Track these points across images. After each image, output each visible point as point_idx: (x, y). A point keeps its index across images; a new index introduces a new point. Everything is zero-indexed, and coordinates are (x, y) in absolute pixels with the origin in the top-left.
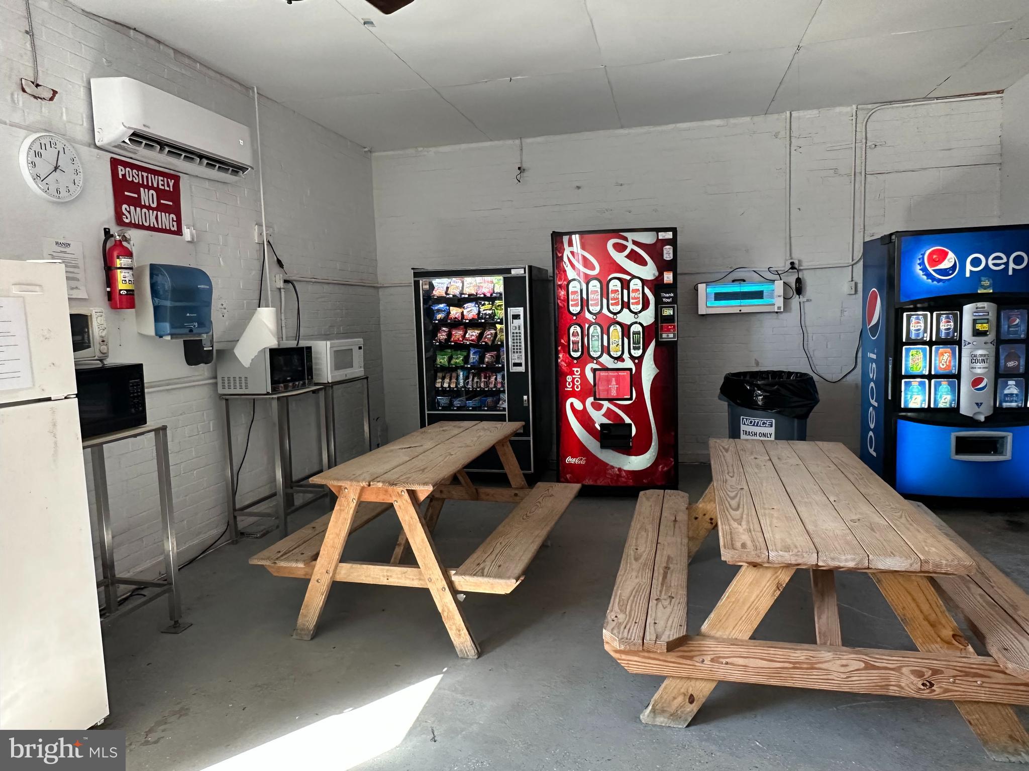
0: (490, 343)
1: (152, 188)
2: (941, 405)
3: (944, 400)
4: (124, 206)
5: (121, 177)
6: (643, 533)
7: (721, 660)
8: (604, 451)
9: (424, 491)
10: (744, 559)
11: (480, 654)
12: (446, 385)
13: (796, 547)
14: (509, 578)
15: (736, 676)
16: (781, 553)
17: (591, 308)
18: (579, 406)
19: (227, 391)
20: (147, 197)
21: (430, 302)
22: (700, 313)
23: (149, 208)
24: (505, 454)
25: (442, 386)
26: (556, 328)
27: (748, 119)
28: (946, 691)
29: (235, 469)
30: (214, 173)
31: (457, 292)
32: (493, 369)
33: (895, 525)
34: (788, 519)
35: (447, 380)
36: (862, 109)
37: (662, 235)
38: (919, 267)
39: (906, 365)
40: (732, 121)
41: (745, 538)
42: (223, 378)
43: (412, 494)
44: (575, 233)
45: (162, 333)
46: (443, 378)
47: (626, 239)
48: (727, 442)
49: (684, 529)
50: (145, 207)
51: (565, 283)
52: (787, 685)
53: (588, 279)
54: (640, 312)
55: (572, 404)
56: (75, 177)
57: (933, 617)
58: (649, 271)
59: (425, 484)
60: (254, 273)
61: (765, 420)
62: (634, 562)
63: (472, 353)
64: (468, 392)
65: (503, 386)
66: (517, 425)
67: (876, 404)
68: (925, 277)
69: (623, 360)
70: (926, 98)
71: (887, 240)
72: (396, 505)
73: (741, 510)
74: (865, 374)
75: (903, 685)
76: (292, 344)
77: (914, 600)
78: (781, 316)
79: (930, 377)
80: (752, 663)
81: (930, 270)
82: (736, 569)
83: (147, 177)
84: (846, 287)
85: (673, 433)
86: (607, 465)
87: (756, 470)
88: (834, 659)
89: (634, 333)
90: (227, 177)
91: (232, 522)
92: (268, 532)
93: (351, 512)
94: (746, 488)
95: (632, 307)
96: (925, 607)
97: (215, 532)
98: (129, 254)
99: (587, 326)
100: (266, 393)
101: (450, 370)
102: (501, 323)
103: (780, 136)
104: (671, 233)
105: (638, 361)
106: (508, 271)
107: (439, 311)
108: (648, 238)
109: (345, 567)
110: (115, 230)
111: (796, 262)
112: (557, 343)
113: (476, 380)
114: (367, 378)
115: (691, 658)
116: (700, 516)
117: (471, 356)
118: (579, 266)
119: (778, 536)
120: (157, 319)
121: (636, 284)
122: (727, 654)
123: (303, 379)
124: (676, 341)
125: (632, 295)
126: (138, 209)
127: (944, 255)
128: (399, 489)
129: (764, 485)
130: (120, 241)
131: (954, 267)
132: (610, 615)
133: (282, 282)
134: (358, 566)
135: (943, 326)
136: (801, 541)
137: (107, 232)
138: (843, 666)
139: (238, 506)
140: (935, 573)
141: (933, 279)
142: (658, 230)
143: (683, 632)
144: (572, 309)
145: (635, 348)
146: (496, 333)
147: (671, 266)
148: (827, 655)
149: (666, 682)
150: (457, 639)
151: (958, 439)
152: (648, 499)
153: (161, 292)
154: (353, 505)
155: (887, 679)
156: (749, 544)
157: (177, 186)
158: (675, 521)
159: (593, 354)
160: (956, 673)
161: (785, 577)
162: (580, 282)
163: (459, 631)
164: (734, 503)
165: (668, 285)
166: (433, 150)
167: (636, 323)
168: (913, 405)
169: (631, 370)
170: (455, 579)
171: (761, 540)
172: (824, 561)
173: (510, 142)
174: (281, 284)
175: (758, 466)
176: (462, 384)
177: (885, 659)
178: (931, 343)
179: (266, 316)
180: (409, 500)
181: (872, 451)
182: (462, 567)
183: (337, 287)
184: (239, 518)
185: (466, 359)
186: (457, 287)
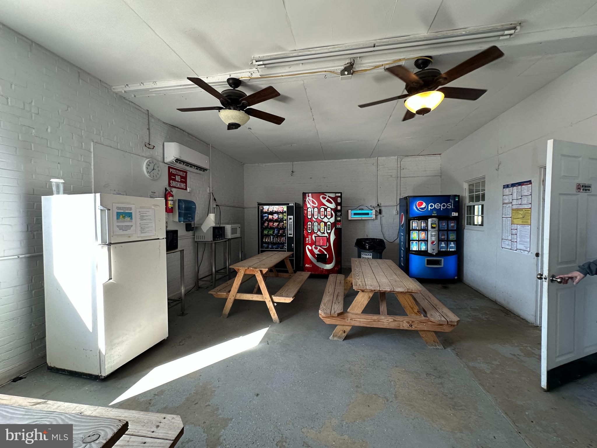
0: (281, 227)
1: (179, 175)
2: (422, 250)
3: (423, 248)
4: (171, 181)
5: (171, 172)
6: (331, 286)
7: (353, 319)
8: (318, 263)
9: (265, 271)
10: (359, 289)
11: (280, 322)
12: (267, 240)
13: (374, 285)
14: (290, 297)
15: (357, 324)
16: (370, 287)
17: (315, 217)
18: (310, 248)
19: (198, 240)
20: (178, 178)
21: (262, 213)
22: (349, 219)
23: (178, 181)
24: (287, 262)
25: (265, 241)
26: (303, 223)
27: (364, 159)
28: (416, 327)
29: (199, 266)
30: (198, 171)
31: (271, 210)
32: (282, 236)
33: (402, 281)
34: (373, 279)
35: (267, 239)
36: (399, 158)
37: (337, 195)
38: (415, 207)
39: (412, 237)
40: (360, 159)
41: (360, 283)
42: (197, 236)
43: (261, 271)
44: (310, 193)
45: (180, 221)
46: (266, 238)
47: (326, 195)
48: (357, 259)
49: (343, 285)
50: (177, 181)
51: (307, 208)
52: (372, 326)
53: (314, 208)
54: (330, 218)
55: (308, 247)
56: (158, 172)
57: (412, 306)
58: (333, 206)
59: (266, 268)
60: (207, 202)
61: (369, 254)
62: (328, 293)
63: (275, 230)
64: (274, 243)
65: (285, 241)
66: (290, 253)
67: (403, 249)
68: (417, 210)
69: (325, 234)
70: (418, 155)
71: (406, 198)
72: (256, 275)
73: (359, 276)
74: (400, 240)
75: (404, 326)
76: (218, 226)
77: (407, 301)
78: (375, 221)
79: (419, 241)
80: (361, 320)
81: (418, 208)
82: (357, 292)
83: (178, 172)
84: (395, 212)
85: (340, 257)
86: (319, 267)
87: (365, 267)
88: (385, 318)
89: (328, 225)
90: (201, 172)
91: (197, 283)
92: (208, 287)
93: (242, 277)
94: (361, 271)
95: (328, 217)
96: (410, 303)
97: (191, 286)
98: (172, 196)
99: (313, 222)
100: (210, 241)
101: (268, 236)
102: (285, 221)
103: (374, 165)
104: (340, 194)
105: (329, 234)
106: (288, 204)
107: (265, 216)
108: (333, 195)
109: (239, 294)
110: (168, 188)
111: (379, 204)
112: (304, 228)
113: (276, 239)
114: (241, 237)
115: (344, 319)
116: (348, 282)
117: (275, 231)
118: (311, 203)
119: (369, 283)
120: (179, 216)
121: (329, 210)
122: (355, 317)
123: (222, 237)
124: (341, 228)
125: (328, 213)
126: (175, 182)
127: (422, 204)
128: (257, 270)
129: (367, 270)
130: (170, 192)
131: (425, 207)
132: (321, 307)
133: (215, 205)
134: (243, 294)
135: (422, 225)
136: (375, 284)
137: (166, 189)
138: (387, 320)
139: (199, 278)
140: (412, 292)
141: (419, 211)
142: (336, 193)
143: (342, 311)
144: (308, 217)
145: (328, 230)
146: (284, 224)
147: (340, 204)
148: (383, 317)
149: (337, 327)
150: (273, 317)
151: (427, 260)
152: (332, 276)
153: (181, 208)
154: (243, 275)
155: (400, 324)
156: (361, 284)
157: (186, 175)
158: (340, 283)
159: (315, 232)
160: (419, 322)
161: (371, 295)
162: (311, 208)
163: (274, 314)
164: (357, 275)
165: (339, 210)
166: (264, 165)
167: (329, 222)
168: (413, 249)
169: (327, 237)
170: (274, 298)
171: (364, 284)
172: (381, 289)
173: (289, 163)
174: (215, 206)
175: (365, 266)
176: (272, 240)
177: (399, 318)
178: (419, 230)
179: (212, 216)
180: (260, 273)
181: (402, 264)
182: (276, 295)
183: (232, 208)
184: (199, 282)
185: (274, 232)
186: (272, 209)
